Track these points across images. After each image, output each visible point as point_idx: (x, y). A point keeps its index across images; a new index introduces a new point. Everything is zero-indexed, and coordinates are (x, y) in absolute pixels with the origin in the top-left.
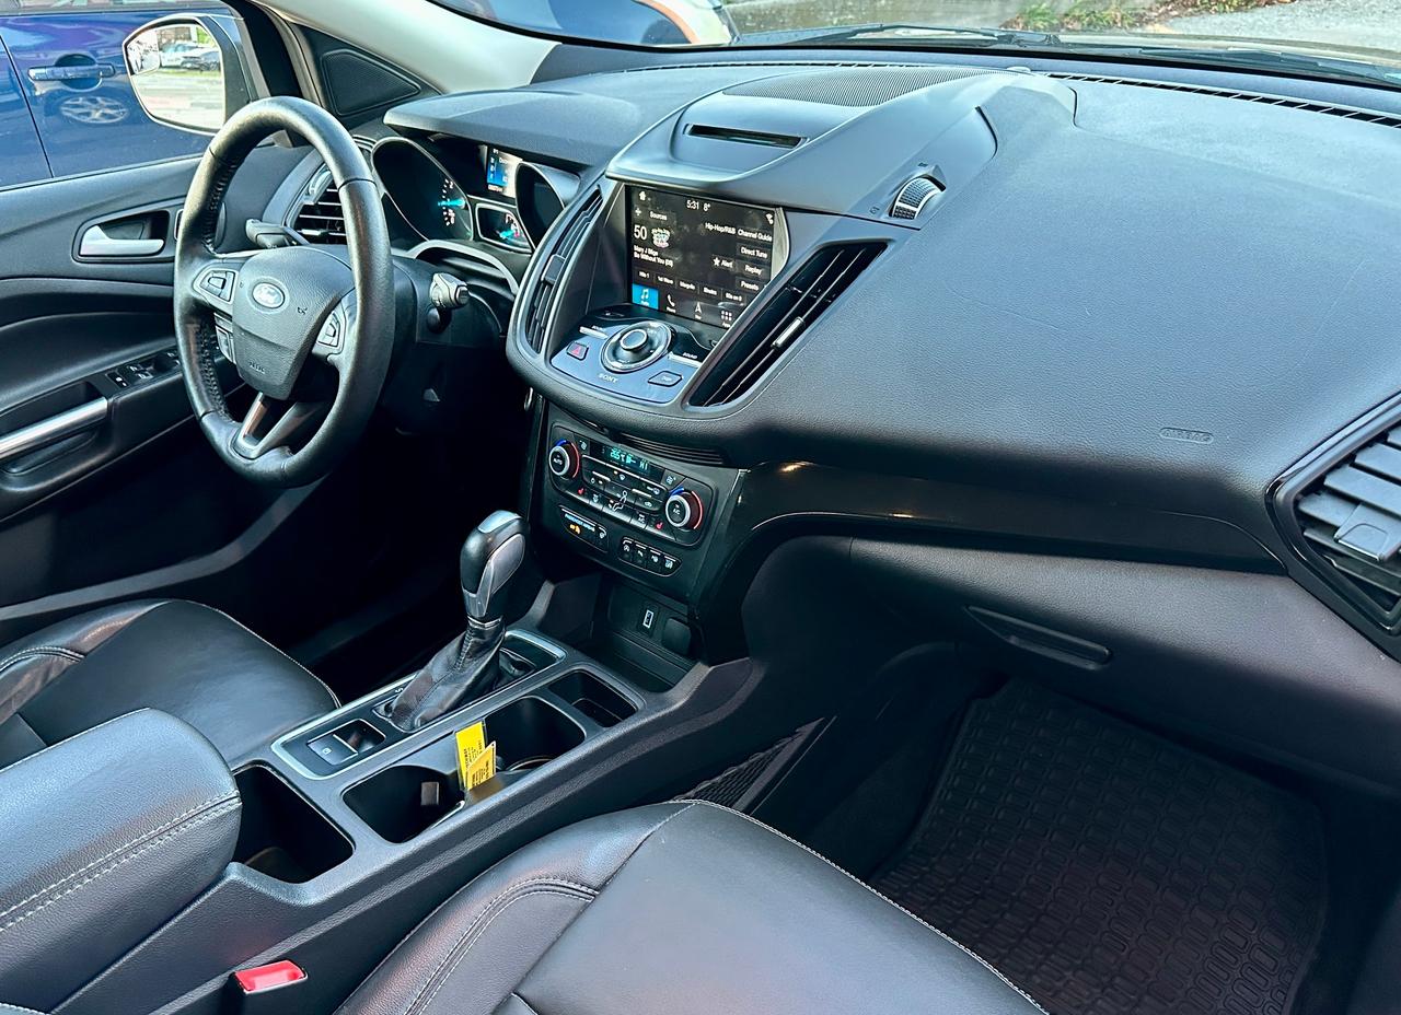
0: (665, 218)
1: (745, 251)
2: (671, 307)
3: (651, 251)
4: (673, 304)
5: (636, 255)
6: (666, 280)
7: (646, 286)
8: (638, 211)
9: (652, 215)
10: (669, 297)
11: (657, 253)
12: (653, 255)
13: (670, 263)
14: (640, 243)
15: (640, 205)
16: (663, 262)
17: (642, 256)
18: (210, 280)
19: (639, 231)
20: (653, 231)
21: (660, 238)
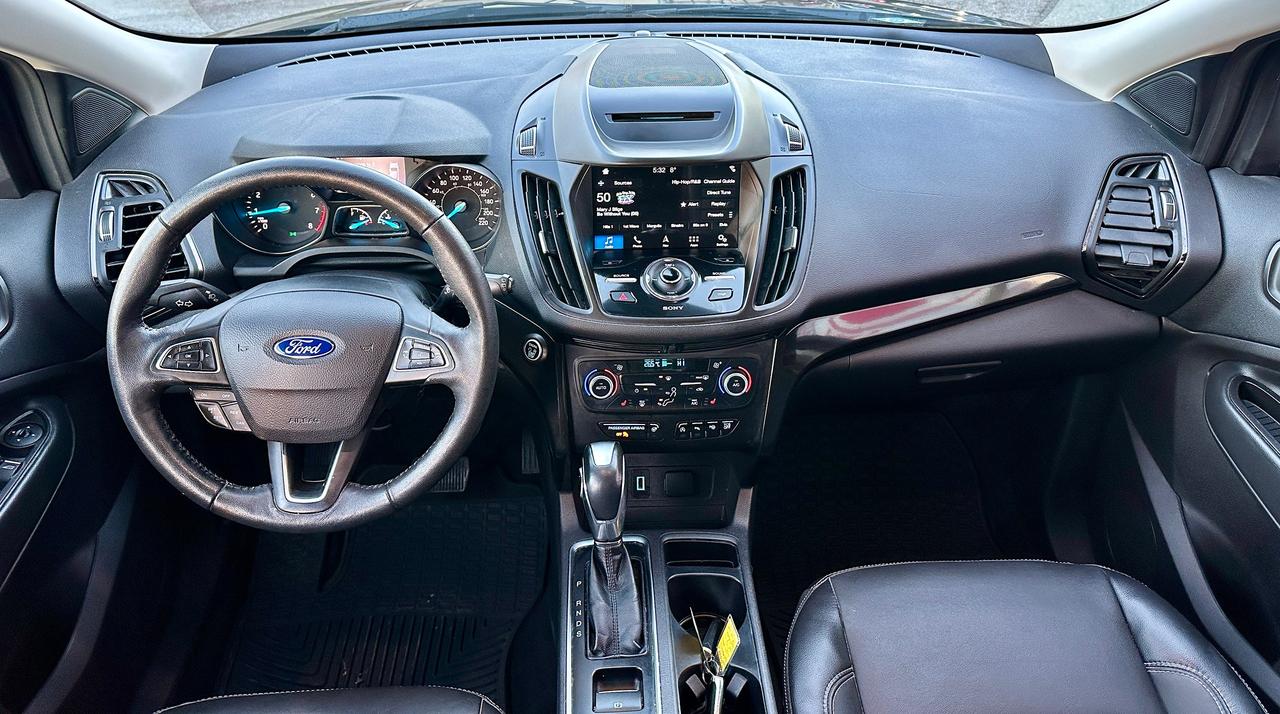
0: (630, 183)
1: (710, 193)
2: (638, 244)
3: (614, 209)
4: (639, 242)
5: (599, 214)
6: (632, 226)
7: (610, 235)
8: (601, 183)
9: (616, 183)
10: (635, 238)
11: (621, 209)
12: (617, 212)
13: (637, 214)
14: (603, 205)
15: (604, 178)
16: (628, 214)
17: (606, 214)
18: (174, 357)
19: (602, 197)
20: (617, 194)
21: (625, 198)
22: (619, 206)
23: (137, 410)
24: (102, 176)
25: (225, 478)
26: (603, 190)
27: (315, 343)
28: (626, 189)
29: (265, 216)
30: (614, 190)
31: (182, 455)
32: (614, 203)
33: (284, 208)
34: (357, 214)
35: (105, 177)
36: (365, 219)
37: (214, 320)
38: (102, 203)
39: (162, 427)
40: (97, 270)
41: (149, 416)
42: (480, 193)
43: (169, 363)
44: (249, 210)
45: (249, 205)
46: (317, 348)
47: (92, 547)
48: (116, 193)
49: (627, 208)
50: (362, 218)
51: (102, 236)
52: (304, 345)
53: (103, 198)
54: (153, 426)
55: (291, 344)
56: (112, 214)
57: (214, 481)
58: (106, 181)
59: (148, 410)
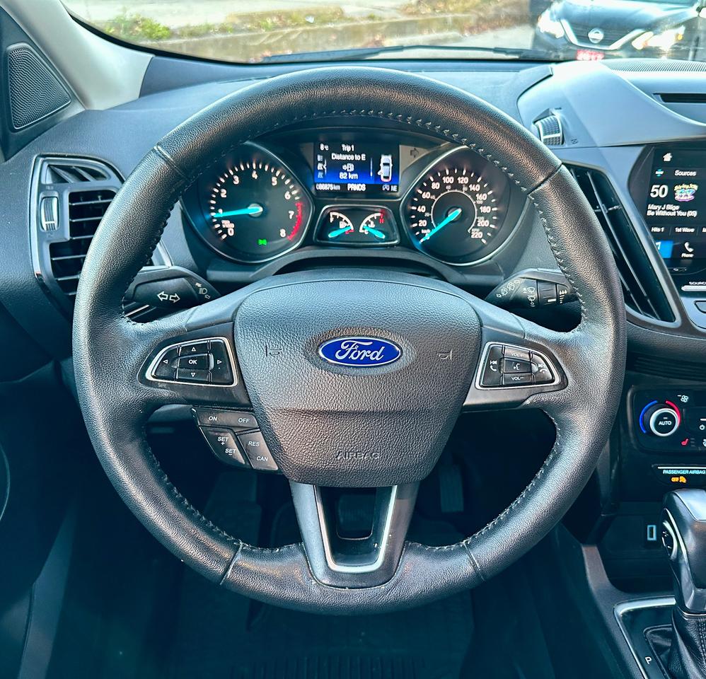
0: (694, 174)
2: (688, 253)
3: (669, 207)
4: (691, 250)
5: (650, 213)
6: (686, 230)
7: (659, 239)
8: (659, 173)
9: (678, 173)
10: (687, 245)
11: (677, 207)
12: (672, 210)
13: (694, 214)
14: (658, 201)
15: (664, 165)
16: (683, 214)
17: (658, 213)
18: (172, 362)
19: (659, 191)
20: (676, 188)
21: (685, 193)
22: (676, 203)
23: (116, 438)
24: (41, 159)
25: (237, 537)
26: (660, 181)
27: (375, 346)
28: (687, 181)
29: (231, 219)
30: (673, 182)
31: (179, 504)
32: (670, 199)
33: (255, 210)
34: (337, 220)
35: (44, 161)
36: (346, 225)
37: (225, 313)
38: (42, 187)
39: (151, 465)
40: (39, 264)
41: (133, 449)
42: (475, 199)
43: (165, 372)
44: (213, 211)
45: (213, 205)
46: (379, 354)
47: (26, 602)
48: (58, 179)
49: (685, 206)
50: (342, 225)
51: (44, 223)
52: (361, 348)
53: (43, 182)
54: (140, 463)
55: (343, 347)
56: (55, 201)
57: (223, 541)
58: (46, 165)
59: (131, 441)
